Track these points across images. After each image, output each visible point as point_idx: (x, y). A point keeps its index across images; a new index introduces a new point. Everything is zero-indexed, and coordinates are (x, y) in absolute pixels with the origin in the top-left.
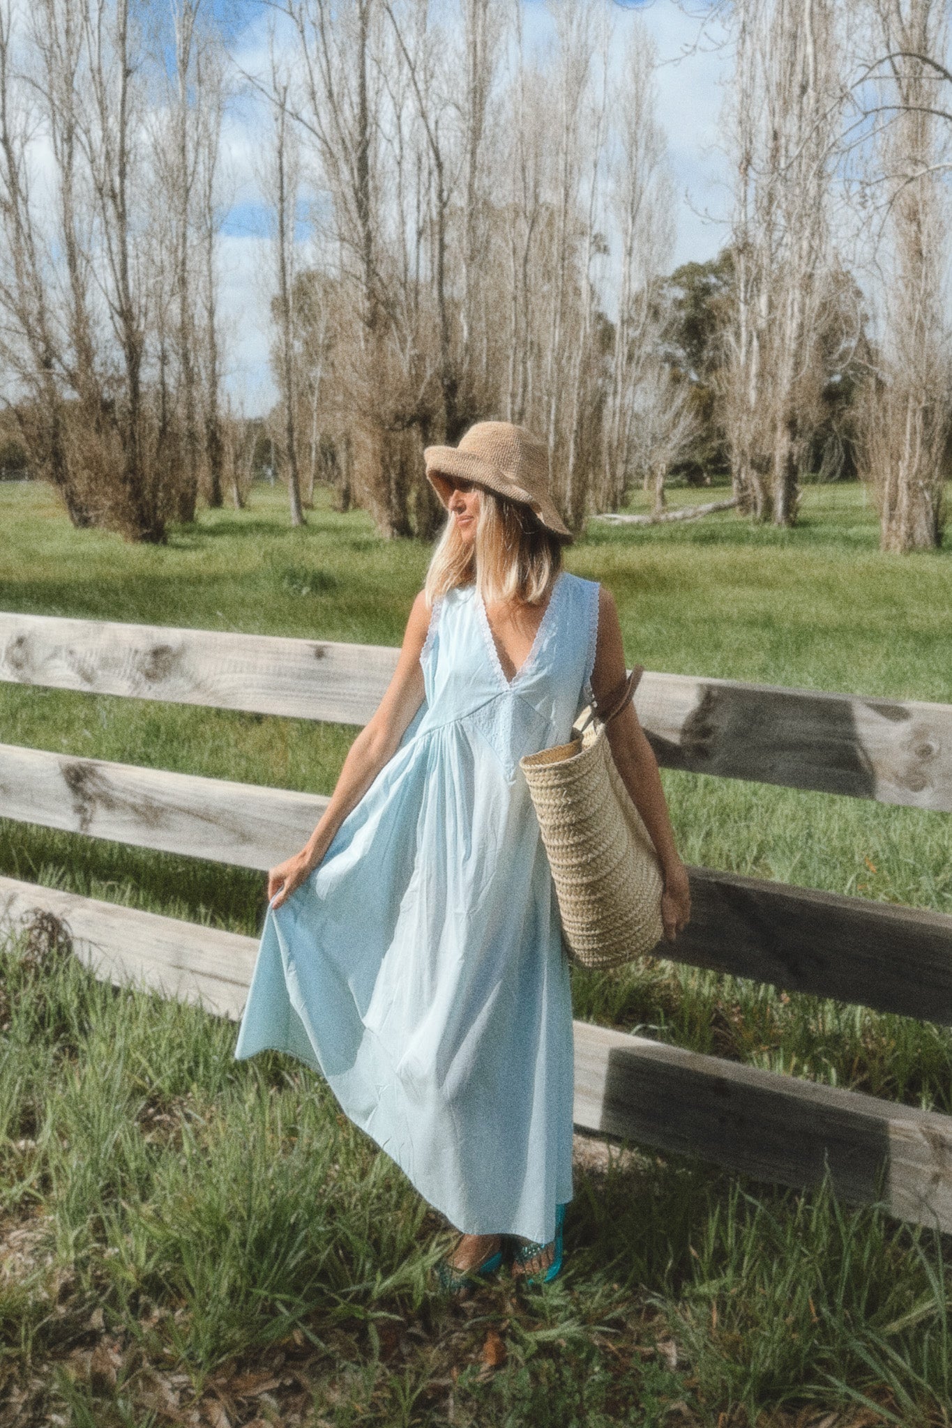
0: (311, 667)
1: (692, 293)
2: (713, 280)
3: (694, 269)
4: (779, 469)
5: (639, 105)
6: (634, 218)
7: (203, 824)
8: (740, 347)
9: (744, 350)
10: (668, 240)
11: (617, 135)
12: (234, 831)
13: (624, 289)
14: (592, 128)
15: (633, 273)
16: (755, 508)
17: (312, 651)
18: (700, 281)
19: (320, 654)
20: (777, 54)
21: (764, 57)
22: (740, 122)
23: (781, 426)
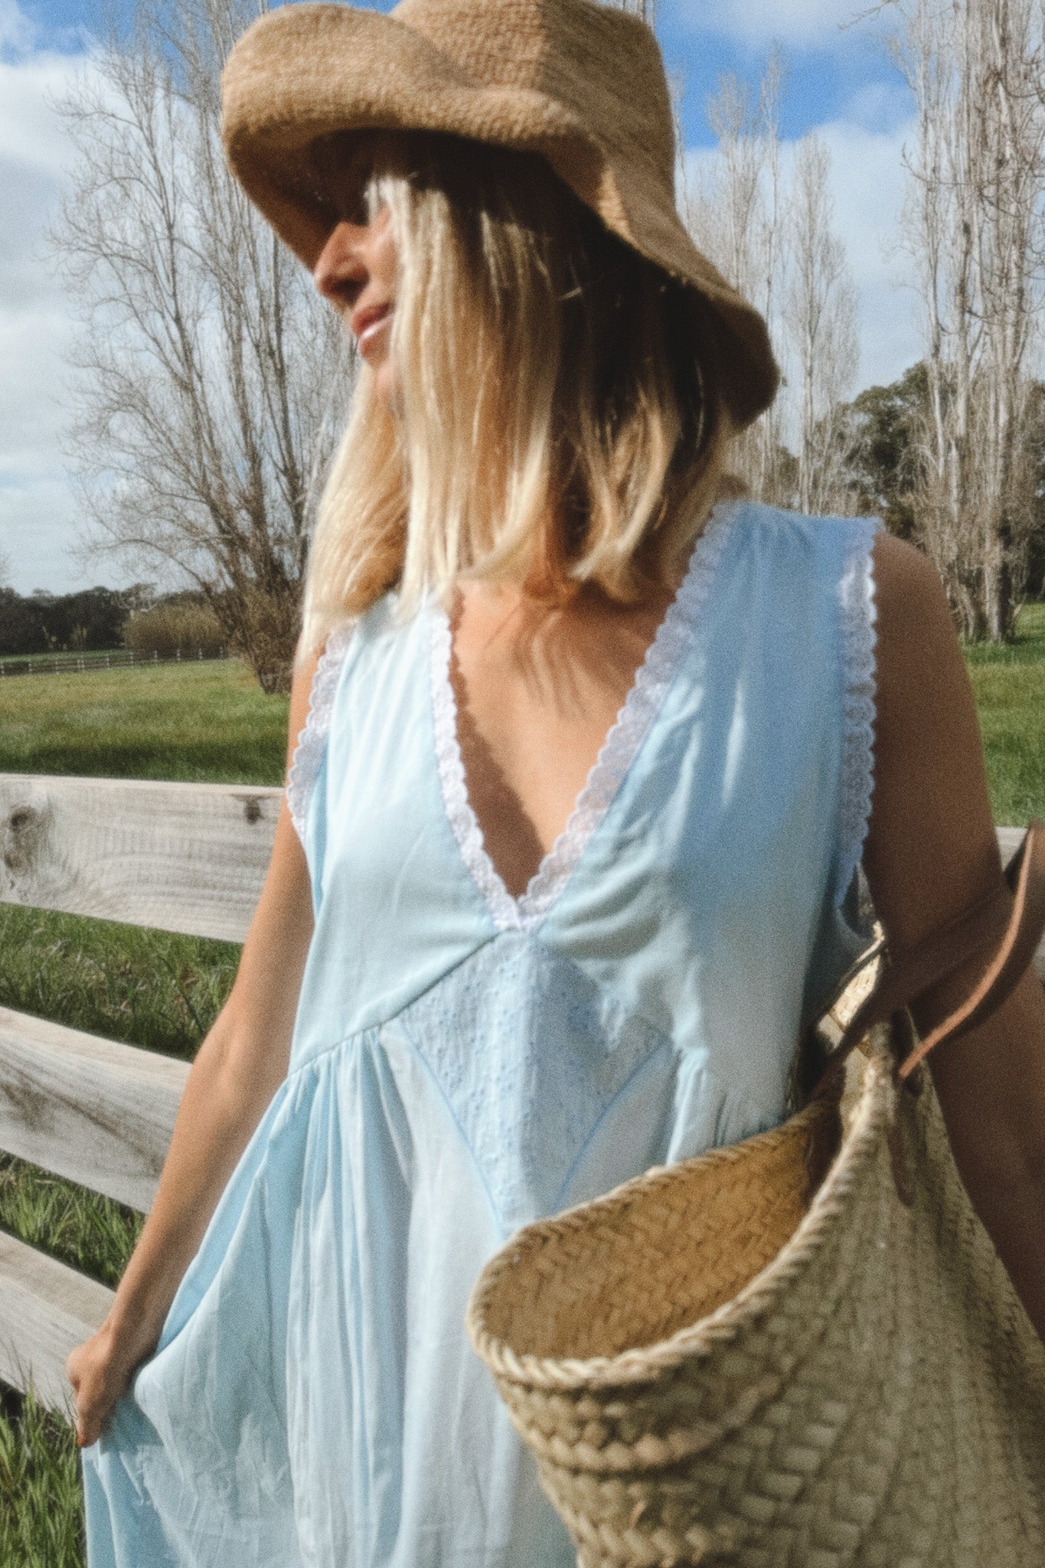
0: (241, 840)
1: (878, 418)
2: (898, 402)
3: (878, 394)
4: (990, 582)
5: (813, 220)
6: (813, 338)
7: (97, 1133)
8: (937, 460)
9: (942, 460)
10: (851, 356)
11: (791, 255)
12: (139, 1151)
13: (806, 410)
14: (764, 243)
15: (814, 394)
16: (967, 627)
17: (242, 806)
18: (883, 404)
19: (253, 814)
20: (964, 141)
21: (949, 144)
22: (926, 218)
23: (989, 535)
